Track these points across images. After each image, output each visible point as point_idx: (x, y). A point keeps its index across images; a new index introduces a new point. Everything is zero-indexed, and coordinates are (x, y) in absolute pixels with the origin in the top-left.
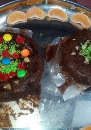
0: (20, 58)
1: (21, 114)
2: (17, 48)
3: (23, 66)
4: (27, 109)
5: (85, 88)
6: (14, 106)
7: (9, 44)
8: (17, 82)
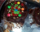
0: (21, 10)
1: (16, 27)
2: (20, 7)
3: (21, 13)
4: (18, 27)
5: (39, 26)
6: (15, 25)
7: (18, 5)
8: (18, 17)
